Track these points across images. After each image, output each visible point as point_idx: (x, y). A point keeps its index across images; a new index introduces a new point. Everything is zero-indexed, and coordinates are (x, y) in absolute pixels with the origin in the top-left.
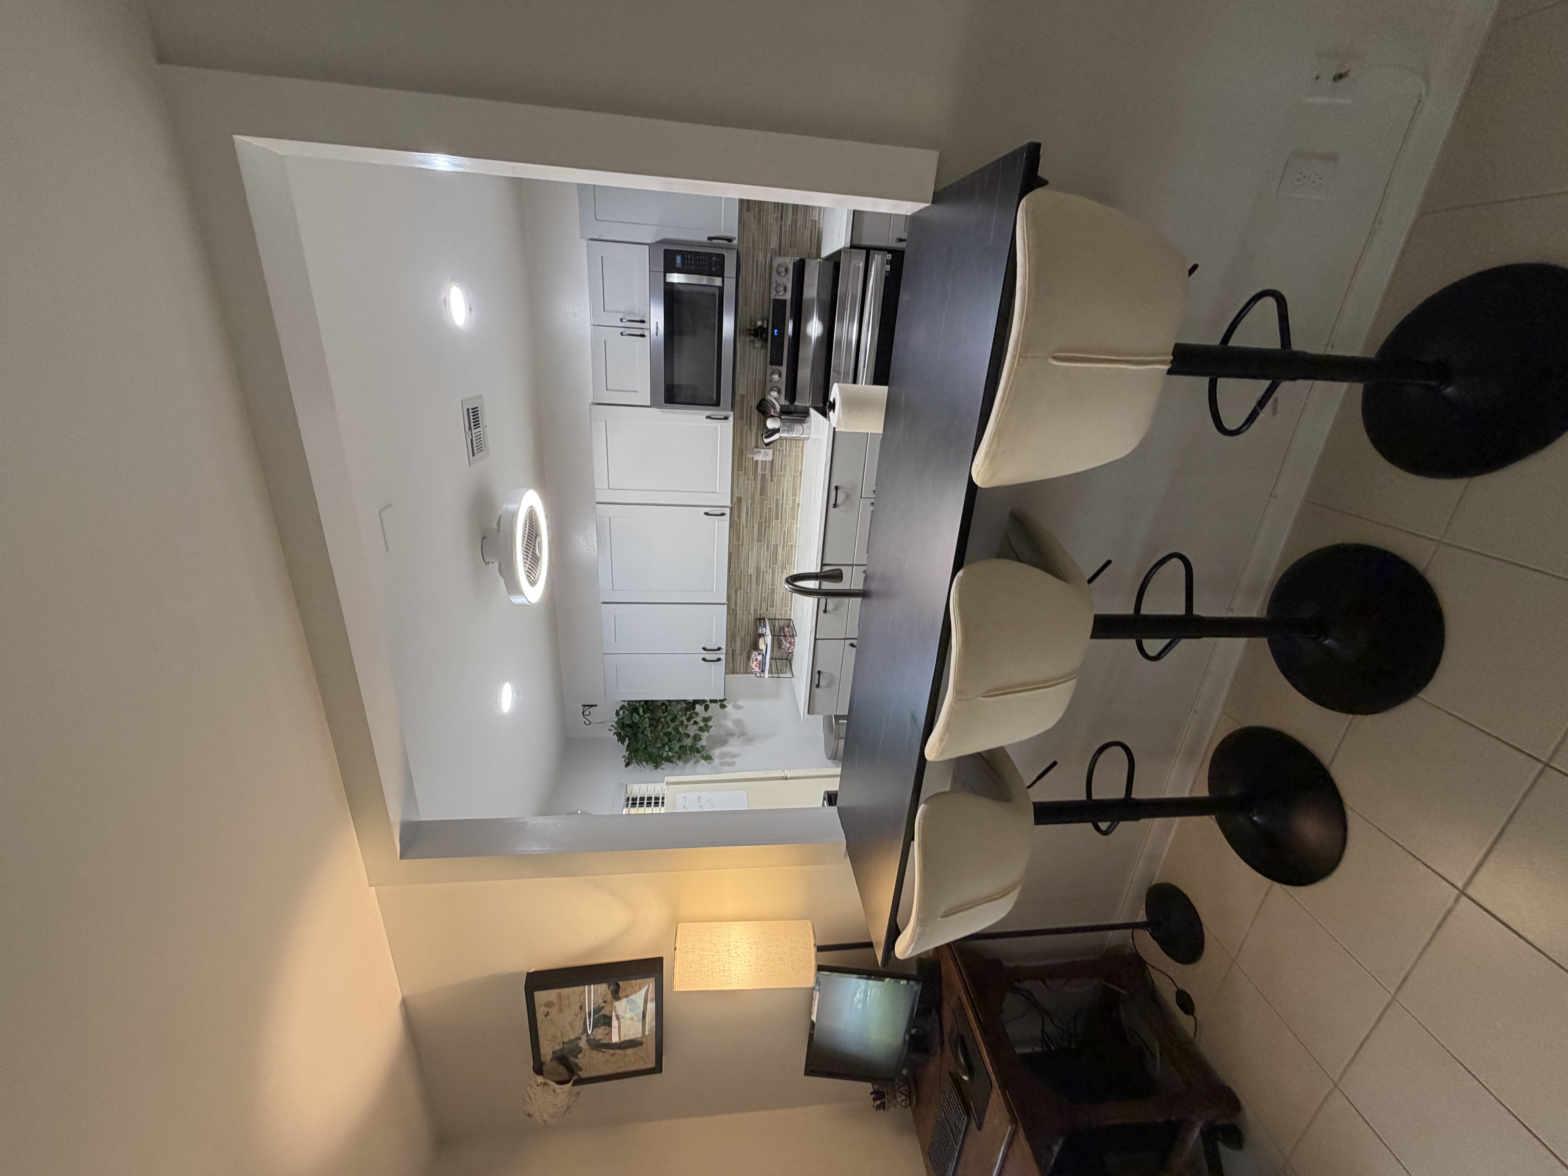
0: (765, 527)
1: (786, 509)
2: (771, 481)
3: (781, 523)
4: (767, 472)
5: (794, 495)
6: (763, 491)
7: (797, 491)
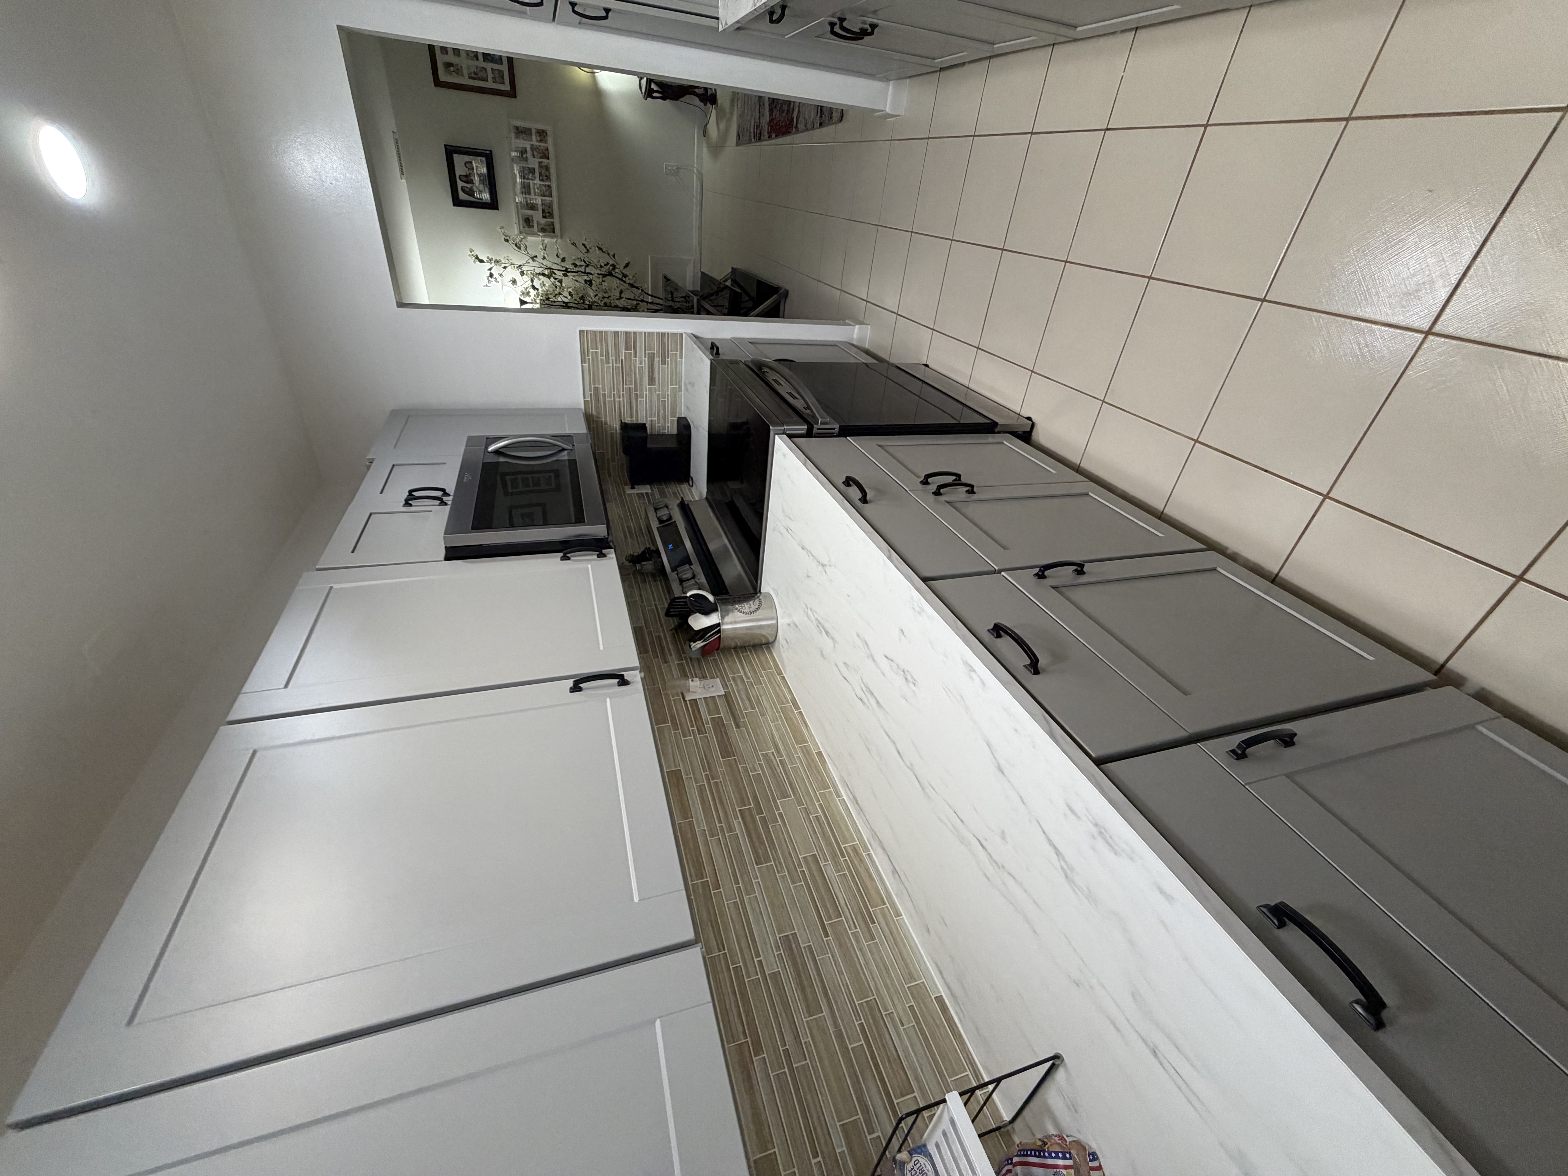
0: (763, 819)
1: (795, 769)
2: (738, 726)
3: (800, 803)
4: (722, 715)
5: (801, 739)
6: (727, 750)
7: (801, 732)
